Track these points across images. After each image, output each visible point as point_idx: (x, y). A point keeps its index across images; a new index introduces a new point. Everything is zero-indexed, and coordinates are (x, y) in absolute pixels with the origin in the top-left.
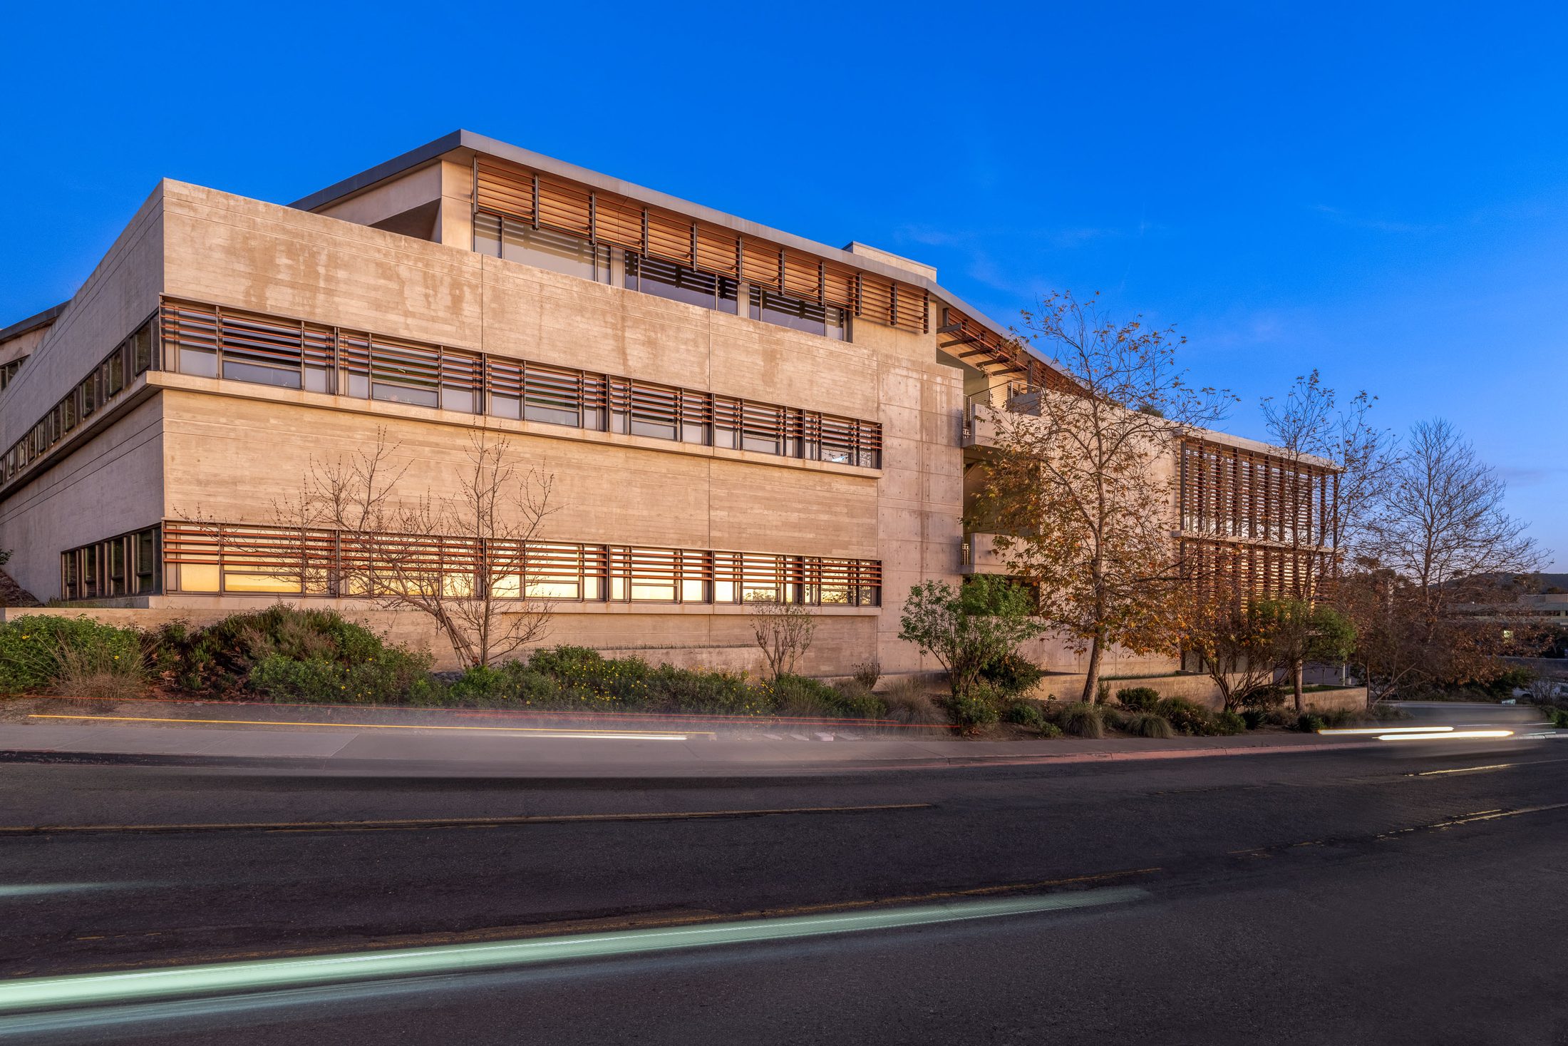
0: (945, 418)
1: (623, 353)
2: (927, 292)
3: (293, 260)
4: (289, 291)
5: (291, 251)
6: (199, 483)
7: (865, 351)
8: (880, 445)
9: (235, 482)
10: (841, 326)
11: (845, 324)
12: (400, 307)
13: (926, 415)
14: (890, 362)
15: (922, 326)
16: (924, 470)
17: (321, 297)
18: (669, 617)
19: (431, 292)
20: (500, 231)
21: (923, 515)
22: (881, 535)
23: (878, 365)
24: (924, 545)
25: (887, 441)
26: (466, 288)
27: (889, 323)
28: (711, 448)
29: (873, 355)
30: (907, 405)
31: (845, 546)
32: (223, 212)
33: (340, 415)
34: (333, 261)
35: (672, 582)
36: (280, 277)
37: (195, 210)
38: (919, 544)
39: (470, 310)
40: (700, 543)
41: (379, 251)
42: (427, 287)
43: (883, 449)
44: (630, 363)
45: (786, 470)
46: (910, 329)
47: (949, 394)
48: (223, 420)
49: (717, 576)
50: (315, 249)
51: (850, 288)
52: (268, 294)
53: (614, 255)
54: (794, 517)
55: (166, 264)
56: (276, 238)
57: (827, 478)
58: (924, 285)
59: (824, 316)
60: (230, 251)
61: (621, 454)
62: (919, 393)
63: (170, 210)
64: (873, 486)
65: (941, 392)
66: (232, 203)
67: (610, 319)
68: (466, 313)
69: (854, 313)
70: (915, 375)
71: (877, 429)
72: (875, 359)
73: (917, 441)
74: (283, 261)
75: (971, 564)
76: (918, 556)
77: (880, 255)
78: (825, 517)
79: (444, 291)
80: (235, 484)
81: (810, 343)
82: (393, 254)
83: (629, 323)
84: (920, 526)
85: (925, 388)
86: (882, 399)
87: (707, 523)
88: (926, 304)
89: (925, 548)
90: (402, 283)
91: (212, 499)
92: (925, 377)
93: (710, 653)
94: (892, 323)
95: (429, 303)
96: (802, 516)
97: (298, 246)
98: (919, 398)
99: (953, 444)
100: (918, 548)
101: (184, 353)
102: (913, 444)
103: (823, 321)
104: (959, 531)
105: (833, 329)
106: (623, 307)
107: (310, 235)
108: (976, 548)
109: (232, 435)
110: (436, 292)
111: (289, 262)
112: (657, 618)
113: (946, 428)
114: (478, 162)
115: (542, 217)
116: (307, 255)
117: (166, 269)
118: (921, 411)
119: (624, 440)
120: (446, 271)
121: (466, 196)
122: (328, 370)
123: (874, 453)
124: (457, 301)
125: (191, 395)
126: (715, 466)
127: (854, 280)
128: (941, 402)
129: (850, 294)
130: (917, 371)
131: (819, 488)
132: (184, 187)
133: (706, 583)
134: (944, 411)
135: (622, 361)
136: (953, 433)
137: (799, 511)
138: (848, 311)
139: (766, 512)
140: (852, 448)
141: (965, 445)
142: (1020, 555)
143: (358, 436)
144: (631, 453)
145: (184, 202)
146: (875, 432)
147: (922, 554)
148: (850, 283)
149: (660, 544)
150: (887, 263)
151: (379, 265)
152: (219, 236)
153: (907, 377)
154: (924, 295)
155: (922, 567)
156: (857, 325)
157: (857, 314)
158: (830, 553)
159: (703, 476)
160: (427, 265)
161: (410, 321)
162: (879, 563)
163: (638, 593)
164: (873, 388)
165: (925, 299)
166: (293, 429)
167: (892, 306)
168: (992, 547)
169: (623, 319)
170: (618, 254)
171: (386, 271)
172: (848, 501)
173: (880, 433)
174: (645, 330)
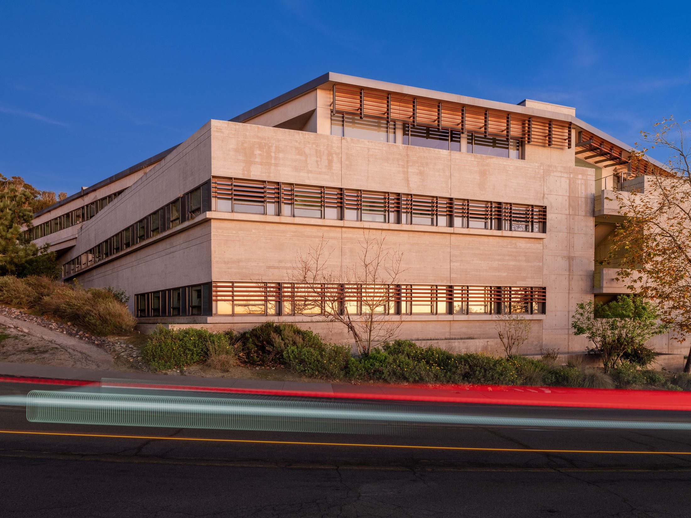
0: (583, 200)
1: (407, 180)
2: (570, 123)
3: (261, 151)
4: (260, 166)
5: (261, 147)
6: (225, 263)
7: (536, 164)
8: (545, 219)
9: (239, 261)
10: (518, 150)
11: (520, 148)
12: (305, 169)
13: (572, 199)
14: (551, 169)
15: (567, 144)
16: (570, 231)
17: (273, 168)
18: (429, 322)
19: (319, 159)
20: (343, 121)
21: (570, 259)
22: (545, 272)
23: (544, 172)
24: (571, 277)
25: (549, 216)
26: (334, 155)
27: (547, 145)
28: (453, 228)
29: (541, 166)
30: (560, 194)
31: (524, 279)
32: (234, 132)
33: (281, 225)
34: (278, 150)
35: (429, 303)
36: (256, 160)
37: (223, 133)
38: (567, 276)
39: (336, 166)
40: (445, 281)
41: (297, 141)
42: (317, 157)
43: (547, 221)
44: (411, 185)
45: (491, 237)
46: (559, 147)
47: (586, 185)
48: (234, 232)
49: (455, 299)
50: (270, 144)
51: (524, 127)
52: (251, 170)
53: (397, 126)
54: (495, 264)
55: (212, 160)
56: (255, 141)
57: (514, 240)
58: (569, 120)
59: (508, 145)
60: (237, 150)
61: (406, 235)
62: (568, 186)
63: (214, 134)
64: (540, 243)
65: (581, 184)
66: (237, 127)
67: (401, 163)
68: (334, 168)
69: (526, 142)
70: (566, 175)
71: (543, 210)
72: (542, 168)
73: (566, 215)
74: (257, 152)
75: (601, 288)
76: (567, 283)
77: (541, 105)
78: (513, 263)
79: (325, 158)
80: (239, 262)
81: (505, 163)
82: (303, 142)
83: (410, 164)
84: (568, 266)
85: (572, 184)
86: (546, 192)
87: (449, 270)
88: (570, 131)
89: (571, 279)
90: (306, 156)
91: (230, 270)
92: (572, 176)
93: (459, 342)
94: (549, 145)
95: (318, 165)
96: (500, 263)
97: (263, 144)
98: (568, 189)
99: (588, 215)
100: (567, 278)
101: (220, 201)
102: (564, 217)
103: (508, 148)
104: (592, 268)
105: (513, 153)
106: (407, 155)
107: (268, 138)
108: (604, 277)
109: (238, 239)
110: (321, 159)
111: (259, 152)
112: (424, 323)
113: (584, 205)
114: (336, 87)
115: (366, 111)
116: (267, 148)
117: (212, 163)
118: (569, 197)
119: (408, 227)
120: (325, 147)
121: (328, 105)
122: (275, 203)
123: (541, 224)
124: (330, 162)
125: (222, 221)
126: (453, 237)
127: (527, 122)
128: (581, 190)
129: (523, 131)
130: (566, 173)
131: (509, 247)
132: (219, 122)
133: (448, 303)
134: (583, 195)
135: (407, 185)
136: (588, 208)
137: (499, 260)
138: (522, 142)
139: (480, 262)
140: (528, 222)
141: (597, 214)
142: (635, 281)
143: (288, 236)
144: (411, 234)
145: (219, 130)
146: (541, 211)
147: (569, 282)
148: (524, 124)
149: (425, 283)
150: (546, 109)
151: (297, 148)
152: (232, 144)
153: (561, 177)
154: (569, 125)
155: (569, 290)
156: (528, 148)
157: (529, 142)
158: (516, 283)
159: (447, 244)
160: (317, 146)
161: (310, 175)
162: (545, 288)
163: (415, 309)
164: (541, 186)
165: (569, 128)
166: (261, 234)
167: (549, 135)
168: (616, 276)
169: (408, 162)
170: (399, 125)
171: (300, 151)
172: (526, 253)
173: (545, 212)
174: (418, 167)
